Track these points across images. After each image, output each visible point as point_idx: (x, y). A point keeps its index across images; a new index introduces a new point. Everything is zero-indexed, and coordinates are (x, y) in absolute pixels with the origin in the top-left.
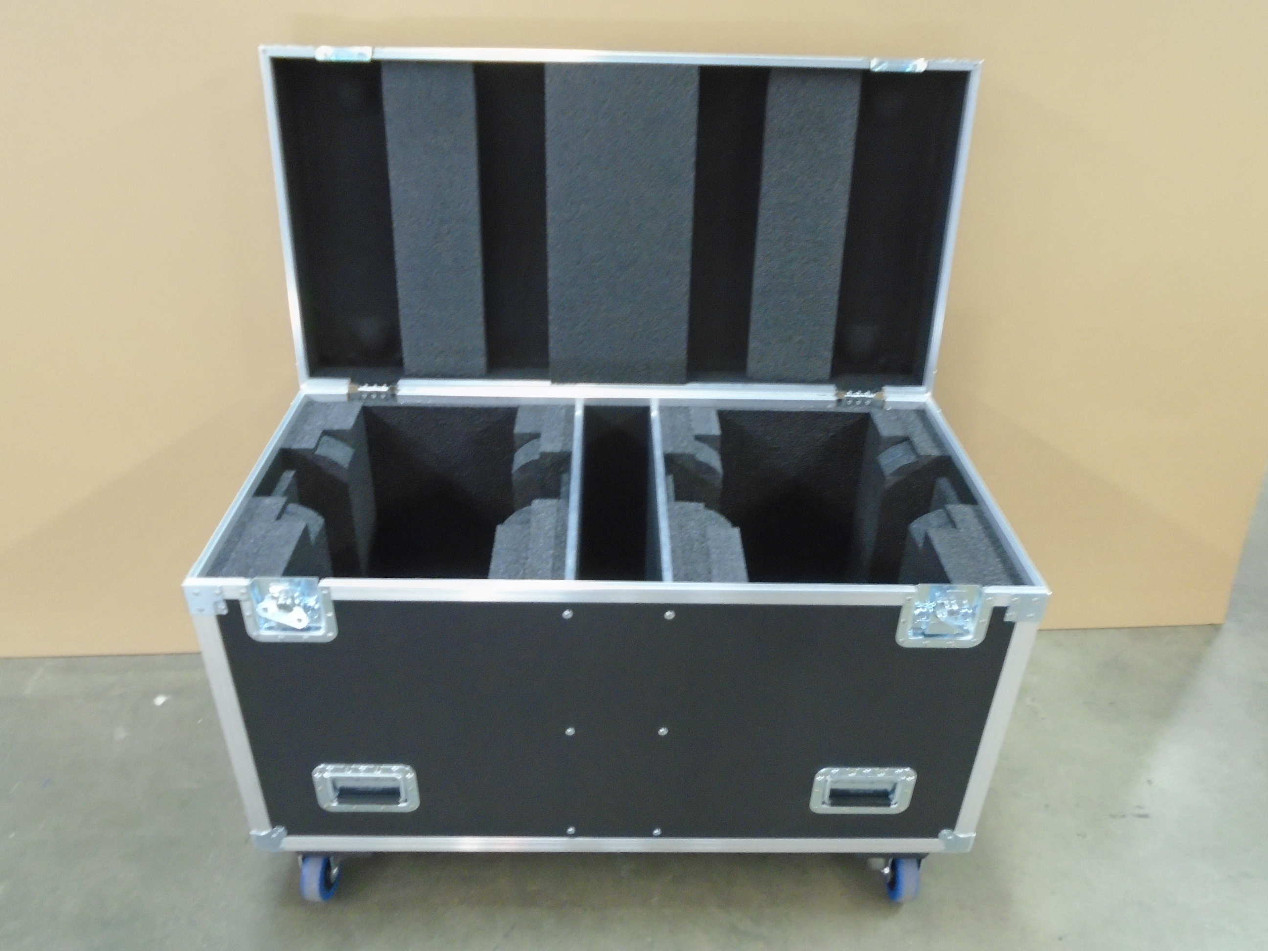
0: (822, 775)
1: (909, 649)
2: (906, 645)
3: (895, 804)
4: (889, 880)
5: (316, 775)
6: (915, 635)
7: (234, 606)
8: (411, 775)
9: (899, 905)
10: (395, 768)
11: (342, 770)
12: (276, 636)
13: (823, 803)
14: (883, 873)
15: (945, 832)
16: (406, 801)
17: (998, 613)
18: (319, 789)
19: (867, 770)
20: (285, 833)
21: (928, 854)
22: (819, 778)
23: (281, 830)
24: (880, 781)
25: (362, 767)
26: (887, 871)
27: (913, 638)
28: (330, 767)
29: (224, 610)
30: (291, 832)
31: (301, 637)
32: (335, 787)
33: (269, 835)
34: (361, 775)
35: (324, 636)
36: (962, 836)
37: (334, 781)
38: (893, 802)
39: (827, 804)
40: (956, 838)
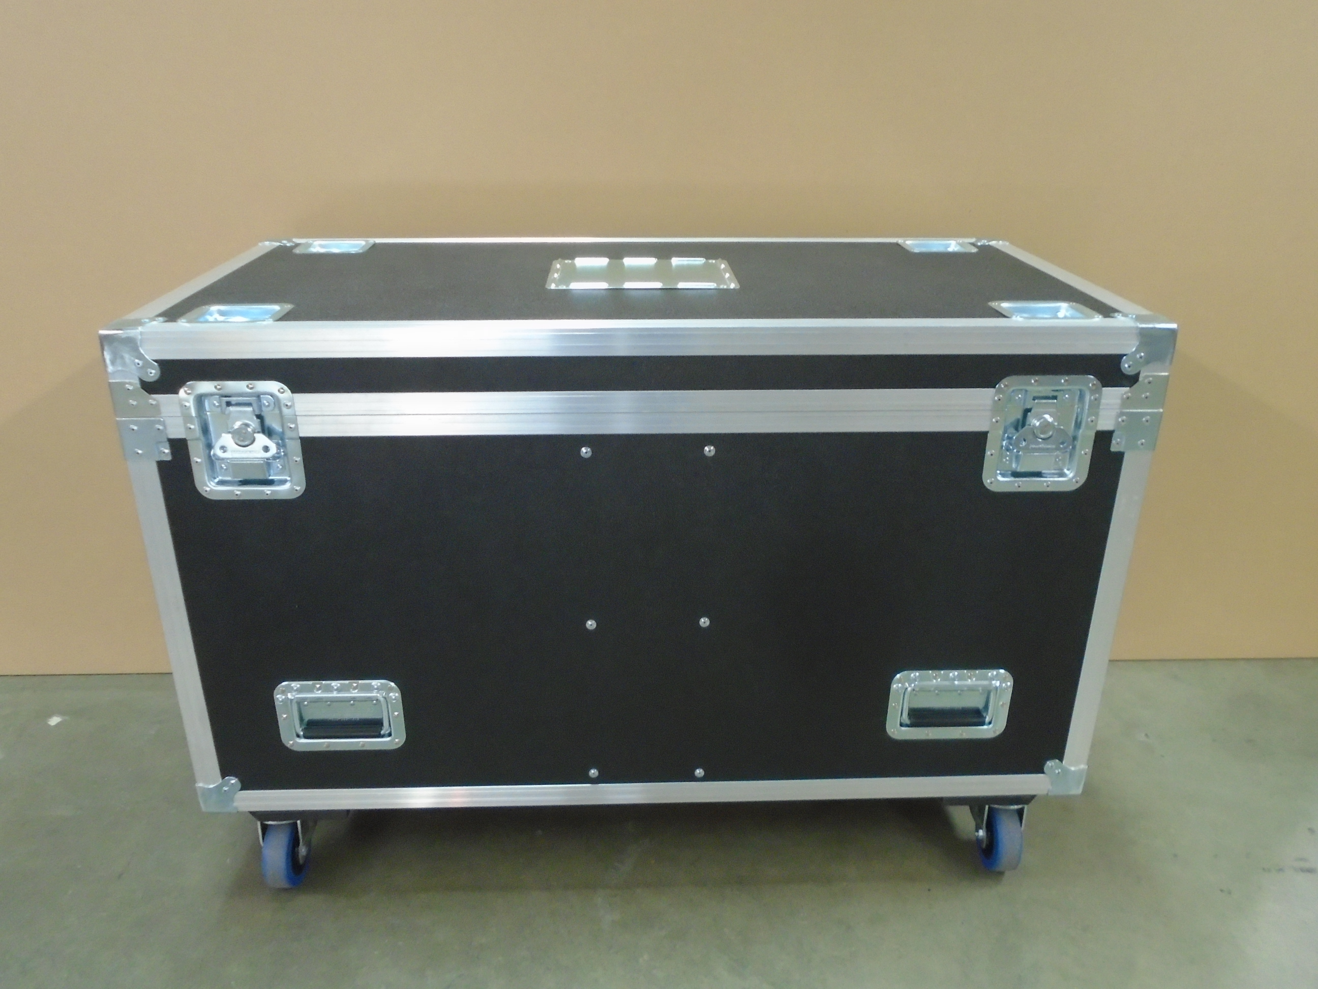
0: (899, 681)
1: (999, 493)
2: (994, 488)
3: (990, 723)
4: (984, 846)
5: (279, 697)
6: (1003, 475)
7: (179, 447)
8: (395, 695)
9: (1001, 873)
10: (375, 683)
11: (311, 689)
12: (232, 491)
13: (901, 725)
14: (978, 836)
15: (1049, 764)
16: (390, 735)
17: (1103, 438)
18: (282, 717)
19: (954, 674)
20: (239, 786)
21: (1033, 797)
22: (894, 686)
23: (234, 781)
24: (971, 689)
25: (335, 684)
26: (981, 833)
27: (1000, 478)
28: (295, 685)
29: (166, 452)
30: (246, 785)
31: (263, 492)
32: (301, 719)
33: (219, 788)
34: (335, 694)
35: (292, 489)
36: (1073, 769)
37: (300, 703)
38: (987, 720)
39: (907, 726)
40: (1066, 772)
